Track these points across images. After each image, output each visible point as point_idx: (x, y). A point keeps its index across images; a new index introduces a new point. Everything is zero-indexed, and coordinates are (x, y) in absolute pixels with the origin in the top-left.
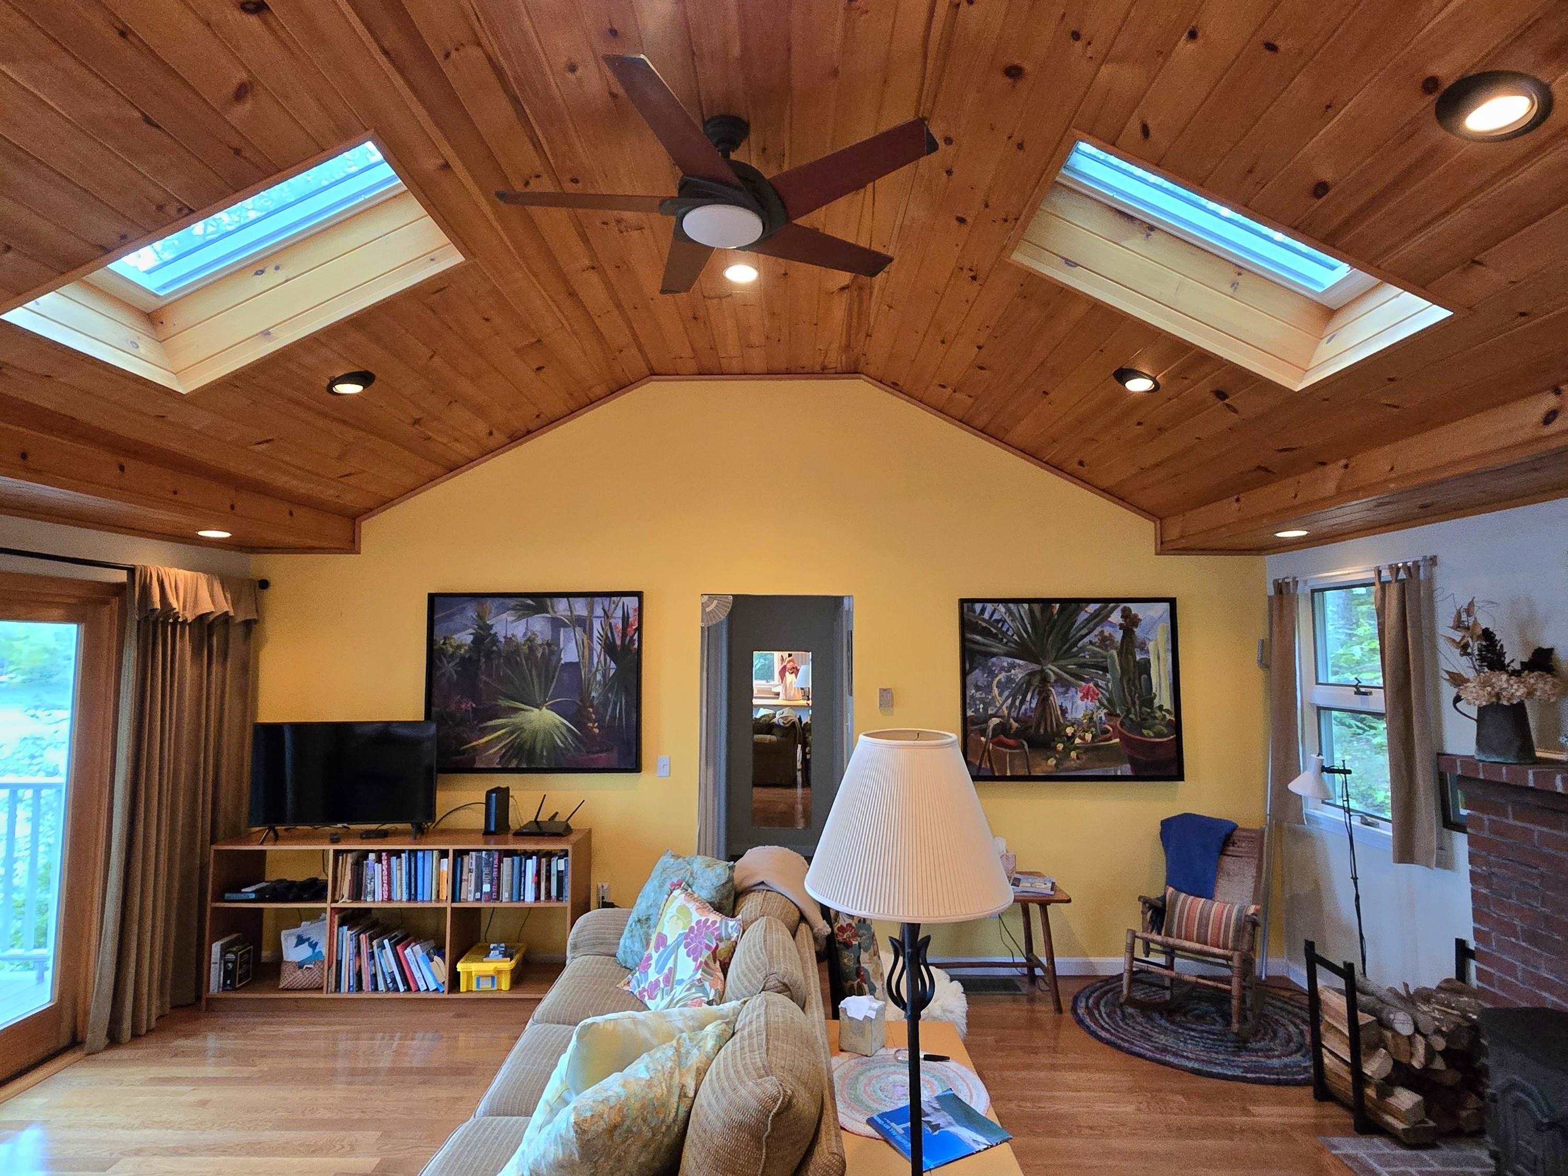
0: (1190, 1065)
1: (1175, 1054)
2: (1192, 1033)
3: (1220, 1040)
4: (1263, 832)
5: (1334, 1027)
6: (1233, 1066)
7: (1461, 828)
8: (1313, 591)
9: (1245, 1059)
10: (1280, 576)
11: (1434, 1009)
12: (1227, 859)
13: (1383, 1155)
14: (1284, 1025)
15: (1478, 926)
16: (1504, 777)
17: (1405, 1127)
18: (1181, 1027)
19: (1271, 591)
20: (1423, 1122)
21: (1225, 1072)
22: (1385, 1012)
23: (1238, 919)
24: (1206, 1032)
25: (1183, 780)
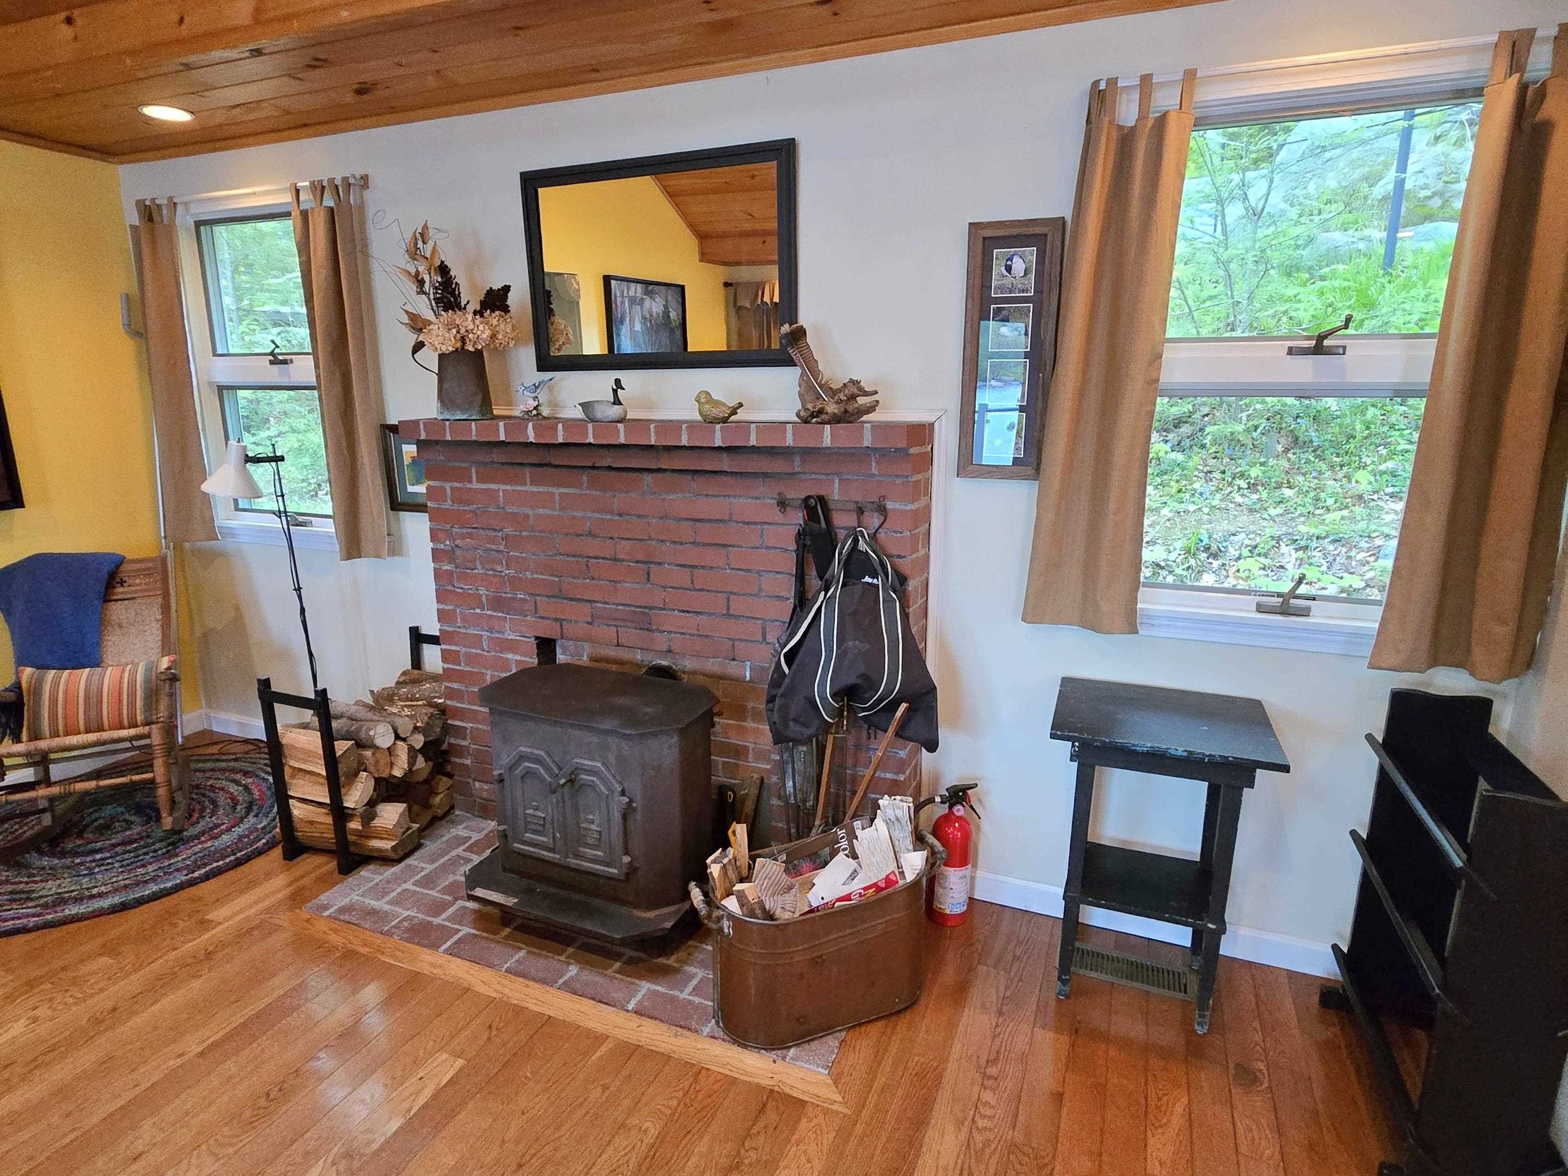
0: (105, 903)
1: (79, 900)
2: (98, 856)
3: (144, 847)
4: (164, 560)
5: (300, 770)
6: (170, 873)
7: (417, 507)
8: (198, 224)
9: (185, 855)
10: (147, 195)
11: (403, 707)
12: (113, 606)
13: (377, 884)
14: (222, 789)
15: (441, 607)
16: (474, 434)
17: (394, 843)
18: (77, 854)
19: (134, 218)
20: (409, 829)
21: (162, 886)
22: (364, 729)
23: (147, 681)
24: (119, 845)
25: (22, 506)
